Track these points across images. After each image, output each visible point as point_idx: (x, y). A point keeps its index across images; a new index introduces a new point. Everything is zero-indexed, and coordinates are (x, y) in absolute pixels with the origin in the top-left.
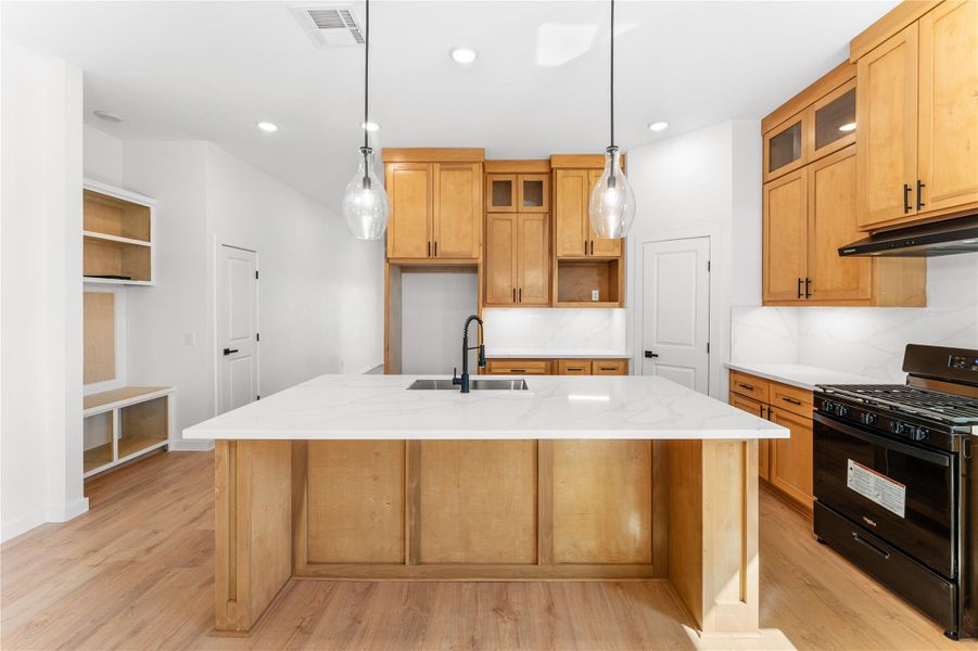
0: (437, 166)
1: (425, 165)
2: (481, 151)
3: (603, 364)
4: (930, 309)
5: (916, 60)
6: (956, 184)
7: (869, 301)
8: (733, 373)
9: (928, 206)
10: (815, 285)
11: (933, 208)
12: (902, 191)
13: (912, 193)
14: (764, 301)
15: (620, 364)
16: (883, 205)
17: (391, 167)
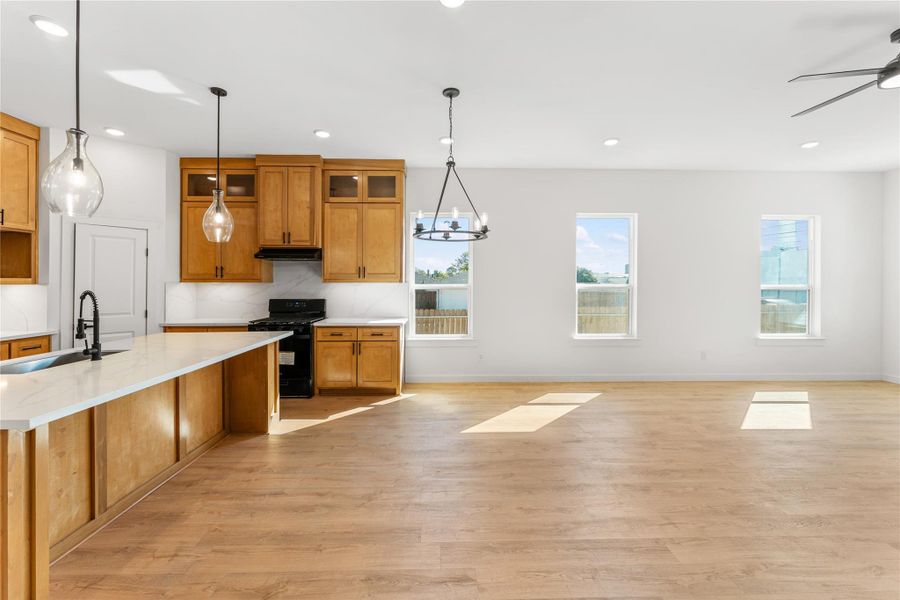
4: (274, 284)
5: (286, 183)
6: (301, 238)
7: (259, 280)
8: (168, 329)
9: (292, 243)
10: (226, 270)
11: (294, 244)
12: (281, 234)
13: (286, 236)
14: (182, 279)
15: (45, 341)
16: (272, 237)
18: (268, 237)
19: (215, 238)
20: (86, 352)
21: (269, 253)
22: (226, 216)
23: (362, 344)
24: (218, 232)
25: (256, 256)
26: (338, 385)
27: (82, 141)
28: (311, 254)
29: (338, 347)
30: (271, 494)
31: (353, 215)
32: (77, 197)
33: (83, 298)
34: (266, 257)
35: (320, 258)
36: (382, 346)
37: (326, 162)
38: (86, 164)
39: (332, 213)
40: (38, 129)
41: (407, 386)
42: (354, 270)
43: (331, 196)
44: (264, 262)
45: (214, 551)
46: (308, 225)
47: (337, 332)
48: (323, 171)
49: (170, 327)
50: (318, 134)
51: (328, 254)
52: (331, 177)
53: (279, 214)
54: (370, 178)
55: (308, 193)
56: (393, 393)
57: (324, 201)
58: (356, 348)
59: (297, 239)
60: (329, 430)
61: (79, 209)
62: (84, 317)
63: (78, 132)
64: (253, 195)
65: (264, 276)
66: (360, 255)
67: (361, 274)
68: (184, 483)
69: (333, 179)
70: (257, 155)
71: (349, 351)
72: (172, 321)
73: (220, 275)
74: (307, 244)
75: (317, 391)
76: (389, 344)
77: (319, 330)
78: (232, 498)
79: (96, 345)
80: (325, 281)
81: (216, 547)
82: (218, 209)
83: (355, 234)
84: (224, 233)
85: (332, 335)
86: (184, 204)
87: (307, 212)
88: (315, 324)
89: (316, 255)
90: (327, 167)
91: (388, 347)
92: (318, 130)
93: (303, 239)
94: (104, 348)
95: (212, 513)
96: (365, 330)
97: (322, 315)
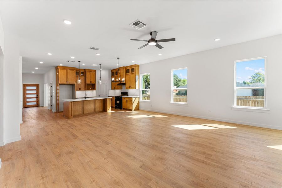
1: (66, 69)
8: (109, 97)
10: (116, 88)
17: (60, 69)
25: (117, 85)
31: (129, 77)
36: (130, 101)
37: (126, 67)
40: (95, 70)
51: (126, 84)
54: (131, 69)
55: (123, 73)
57: (126, 74)
66: (130, 84)
75: (123, 109)
80: (126, 89)
85: (124, 99)
86: (112, 77)
96: (128, 98)
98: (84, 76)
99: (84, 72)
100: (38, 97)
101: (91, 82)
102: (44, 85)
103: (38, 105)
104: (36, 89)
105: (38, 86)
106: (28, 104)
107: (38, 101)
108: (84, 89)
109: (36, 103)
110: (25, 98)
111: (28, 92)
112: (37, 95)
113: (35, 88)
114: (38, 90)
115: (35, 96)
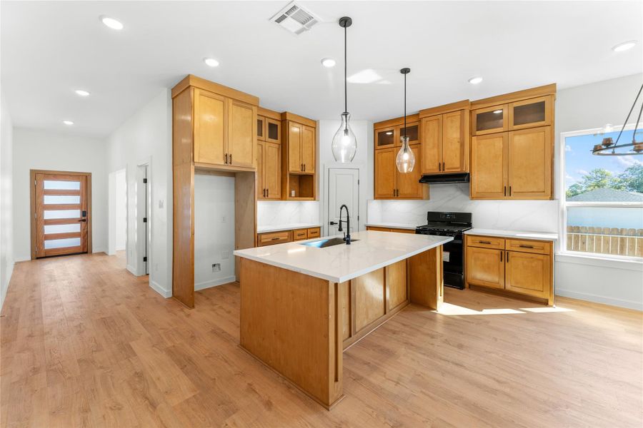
0: (231, 101)
1: (222, 98)
2: (257, 99)
3: (312, 230)
4: (431, 200)
5: (441, 126)
6: (453, 166)
7: (421, 198)
8: (369, 228)
9: (446, 170)
10: (400, 192)
11: (447, 171)
12: (437, 165)
13: (442, 166)
14: (375, 198)
15: (318, 230)
16: (431, 168)
17: (197, 91)
18: (428, 167)
19: (403, 170)
20: (344, 239)
21: (428, 179)
22: (410, 155)
23: (510, 253)
24: (405, 166)
25: (420, 181)
26: (487, 284)
27: (348, 118)
28: (461, 178)
29: (488, 254)
30: (453, 363)
31: (498, 143)
32: (346, 151)
33: (341, 208)
34: (427, 182)
35: (469, 180)
36: (532, 258)
37: (473, 104)
38: (349, 132)
39: (479, 144)
40: (315, 122)
41: (560, 299)
42: (499, 189)
43: (478, 130)
44: (425, 185)
45: (422, 392)
46: (458, 155)
47: (485, 241)
48: (471, 111)
49: (370, 227)
50: (472, 82)
51: (475, 178)
52: (478, 115)
53: (436, 150)
54: (516, 109)
55: (459, 131)
56: (545, 303)
57: (472, 135)
58: (504, 256)
59: (451, 166)
60: (488, 322)
61: (347, 158)
62: (342, 219)
63: (346, 114)
64: (417, 139)
65: (424, 195)
66: (505, 176)
67: (507, 192)
68: (391, 330)
69: (479, 116)
70: (420, 111)
71: (497, 258)
72: (371, 223)
73: (396, 195)
74: (458, 171)
75: (467, 285)
76: (541, 257)
77: (469, 238)
78: (424, 354)
79: (348, 236)
80: (472, 199)
81: (424, 391)
82: (405, 150)
83: (501, 159)
84: (409, 167)
85: (481, 242)
86: (376, 151)
87: (458, 145)
88: (465, 232)
89: (466, 179)
90: (474, 108)
91: (539, 260)
92: (471, 79)
93: (455, 166)
94: (351, 238)
95: (414, 360)
96: (514, 242)
97: (469, 225)
98: (279, 141)
99: (279, 124)
100: (85, 218)
101: (303, 166)
102: (110, 176)
103: (85, 250)
104: (78, 188)
105: (86, 179)
106: (49, 245)
107: (86, 236)
108: (279, 196)
109: (79, 239)
110: (37, 223)
111: (48, 200)
112: (84, 214)
113: (75, 185)
114: (86, 193)
115: (77, 214)
